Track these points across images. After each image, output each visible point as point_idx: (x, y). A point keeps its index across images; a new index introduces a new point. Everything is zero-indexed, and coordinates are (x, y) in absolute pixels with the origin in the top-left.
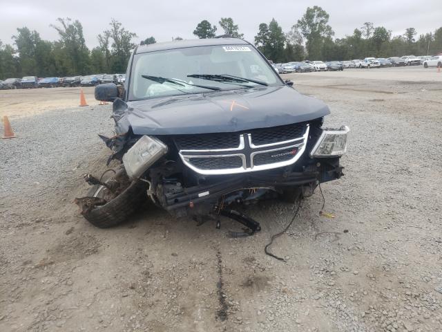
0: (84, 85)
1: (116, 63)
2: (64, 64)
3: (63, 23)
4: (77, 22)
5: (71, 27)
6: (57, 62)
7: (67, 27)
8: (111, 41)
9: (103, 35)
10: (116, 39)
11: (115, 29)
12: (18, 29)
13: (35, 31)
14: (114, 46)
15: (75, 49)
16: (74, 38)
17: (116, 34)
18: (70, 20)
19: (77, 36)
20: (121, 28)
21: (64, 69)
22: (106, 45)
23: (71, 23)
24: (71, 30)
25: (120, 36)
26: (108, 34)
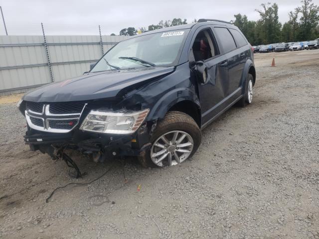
0: (262, 52)
1: (301, 33)
2: (260, 37)
3: (264, 7)
4: (275, 4)
5: (270, 9)
6: (256, 36)
7: (267, 9)
8: (301, 15)
9: (294, 11)
10: (305, 13)
11: (306, 5)
12: (235, 16)
13: (245, 16)
14: (302, 19)
15: (270, 25)
16: (270, 17)
17: (305, 9)
18: (269, 3)
19: (273, 15)
20: (311, 3)
21: (260, 40)
22: (295, 19)
23: (270, 6)
24: (269, 12)
25: (309, 11)
26: (298, 10)
